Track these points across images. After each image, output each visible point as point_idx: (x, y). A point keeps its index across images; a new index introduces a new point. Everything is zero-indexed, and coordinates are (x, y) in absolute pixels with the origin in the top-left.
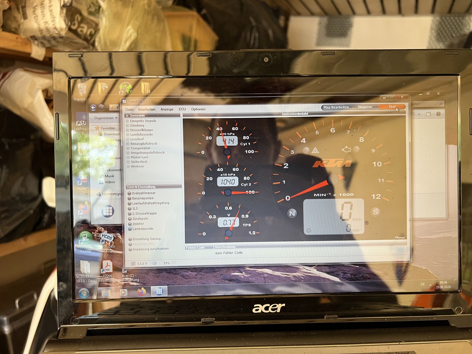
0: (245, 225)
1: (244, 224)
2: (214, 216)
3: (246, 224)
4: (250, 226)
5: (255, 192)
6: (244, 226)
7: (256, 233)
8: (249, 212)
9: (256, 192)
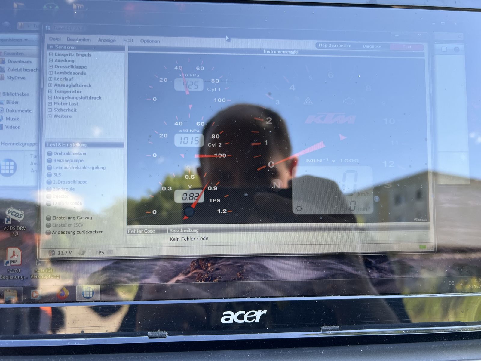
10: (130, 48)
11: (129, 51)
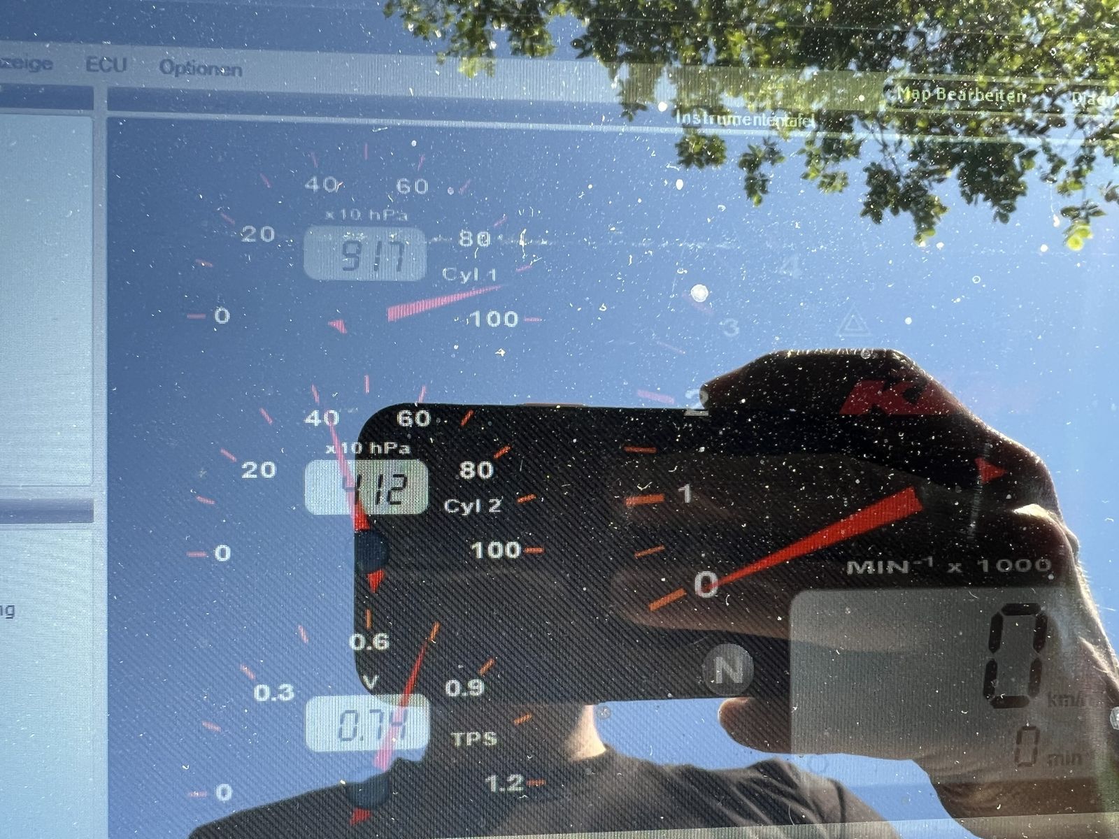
0: (463, 739)
1: (458, 735)
2: (282, 687)
3: (469, 735)
4: (494, 741)
5: (523, 547)
6: (458, 743)
7: (523, 784)
8: (488, 665)
9: (528, 550)
10: (118, 99)
11: (110, 108)
